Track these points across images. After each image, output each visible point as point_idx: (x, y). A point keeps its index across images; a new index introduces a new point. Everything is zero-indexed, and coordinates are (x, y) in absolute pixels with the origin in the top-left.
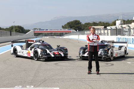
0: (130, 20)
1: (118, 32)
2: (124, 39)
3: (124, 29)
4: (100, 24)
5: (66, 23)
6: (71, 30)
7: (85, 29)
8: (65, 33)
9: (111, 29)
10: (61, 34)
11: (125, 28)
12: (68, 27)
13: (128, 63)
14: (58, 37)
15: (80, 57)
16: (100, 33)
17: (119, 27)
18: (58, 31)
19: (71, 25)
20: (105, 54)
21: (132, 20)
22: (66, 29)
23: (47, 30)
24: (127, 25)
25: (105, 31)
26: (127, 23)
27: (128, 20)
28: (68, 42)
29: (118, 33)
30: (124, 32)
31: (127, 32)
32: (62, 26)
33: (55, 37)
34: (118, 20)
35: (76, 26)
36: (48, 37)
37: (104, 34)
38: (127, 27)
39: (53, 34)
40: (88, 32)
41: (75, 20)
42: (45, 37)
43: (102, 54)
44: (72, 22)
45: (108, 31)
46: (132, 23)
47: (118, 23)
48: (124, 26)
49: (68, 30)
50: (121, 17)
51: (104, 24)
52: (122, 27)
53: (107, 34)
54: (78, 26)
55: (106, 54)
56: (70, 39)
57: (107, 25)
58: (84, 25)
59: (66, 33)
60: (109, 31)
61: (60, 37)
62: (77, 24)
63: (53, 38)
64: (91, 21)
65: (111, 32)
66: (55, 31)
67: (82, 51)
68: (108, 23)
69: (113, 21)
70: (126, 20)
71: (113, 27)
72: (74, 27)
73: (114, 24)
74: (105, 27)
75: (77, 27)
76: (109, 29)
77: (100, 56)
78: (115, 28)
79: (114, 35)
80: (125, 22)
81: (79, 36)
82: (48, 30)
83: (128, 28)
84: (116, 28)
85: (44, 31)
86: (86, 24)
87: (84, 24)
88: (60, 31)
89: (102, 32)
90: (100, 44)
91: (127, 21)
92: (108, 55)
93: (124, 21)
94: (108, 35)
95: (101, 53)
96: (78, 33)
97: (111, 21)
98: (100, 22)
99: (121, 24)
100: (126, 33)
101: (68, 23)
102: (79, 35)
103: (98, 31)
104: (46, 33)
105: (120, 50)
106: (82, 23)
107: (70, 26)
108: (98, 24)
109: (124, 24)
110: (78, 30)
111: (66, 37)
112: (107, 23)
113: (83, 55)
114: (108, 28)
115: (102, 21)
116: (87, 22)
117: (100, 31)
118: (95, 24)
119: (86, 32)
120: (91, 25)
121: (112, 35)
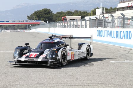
0: (113, 8)
1: (99, 23)
2: (107, 32)
3: (107, 20)
4: (76, 13)
5: (33, 12)
6: (40, 22)
7: (57, 20)
8: (31, 25)
9: (90, 20)
10: (27, 27)
11: (107, 18)
12: (36, 17)
13: (112, 63)
14: (22, 30)
15: (16, 63)
16: (76, 25)
17: (100, 18)
18: (23, 22)
19: (39, 15)
20: (52, 57)
21: (116, 8)
22: (33, 20)
23: (8, 21)
24: (110, 14)
25: (83, 22)
26: (110, 12)
27: (111, 9)
28: (35, 36)
29: (99, 25)
30: (106, 24)
31: (110, 23)
32: (28, 17)
33: (19, 30)
34: (98, 8)
35: (45, 16)
36: (9, 31)
37: (82, 26)
38: (109, 17)
39: (16, 27)
40: (62, 23)
41: (44, 8)
42: (6, 31)
43: (48, 58)
44: (41, 10)
45: (86, 22)
46: (116, 12)
47: (99, 11)
48: (106, 15)
49: (36, 21)
50: (102, 5)
51: (81, 13)
52: (103, 16)
53: (84, 26)
54: (48, 16)
55: (54, 56)
56: (38, 33)
57: (85, 15)
58: (55, 15)
59: (33, 26)
60: (88, 22)
61: (26, 31)
62: (46, 14)
63: (17, 31)
64: (64, 10)
65: (89, 23)
66: (19, 22)
67: (18, 52)
68: (87, 12)
69: (93, 9)
70: (109, 8)
71: (93, 17)
72: (43, 17)
73: (94, 13)
74: (83, 17)
75: (47, 18)
76: (88, 20)
77: (45, 60)
78: (95, 18)
79: (94, 27)
80: (107, 11)
81: (49, 29)
82: (10, 22)
83: (111, 18)
84: (97, 18)
85: (5, 22)
86: (58, 13)
87: (55, 13)
88: (25, 22)
89: (79, 23)
90: (48, 41)
91: (109, 10)
92: (58, 58)
93: (106, 9)
94: (86, 27)
95: (47, 55)
96: (49, 25)
97: (90, 10)
98: (76, 11)
99: (103, 13)
100: (109, 25)
101: (36, 13)
102: (49, 27)
103: (73, 23)
104: (6, 26)
105: (79, 49)
106: (53, 13)
107: (37, 16)
108: (73, 13)
109: (106, 13)
110: (48, 22)
111: (33, 30)
112: (84, 13)
113: (20, 59)
114: (86, 18)
115: (79, 9)
116: (60, 11)
117: (76, 22)
118: (70, 14)
119: (58, 24)
120: (64, 15)
121: (91, 27)
